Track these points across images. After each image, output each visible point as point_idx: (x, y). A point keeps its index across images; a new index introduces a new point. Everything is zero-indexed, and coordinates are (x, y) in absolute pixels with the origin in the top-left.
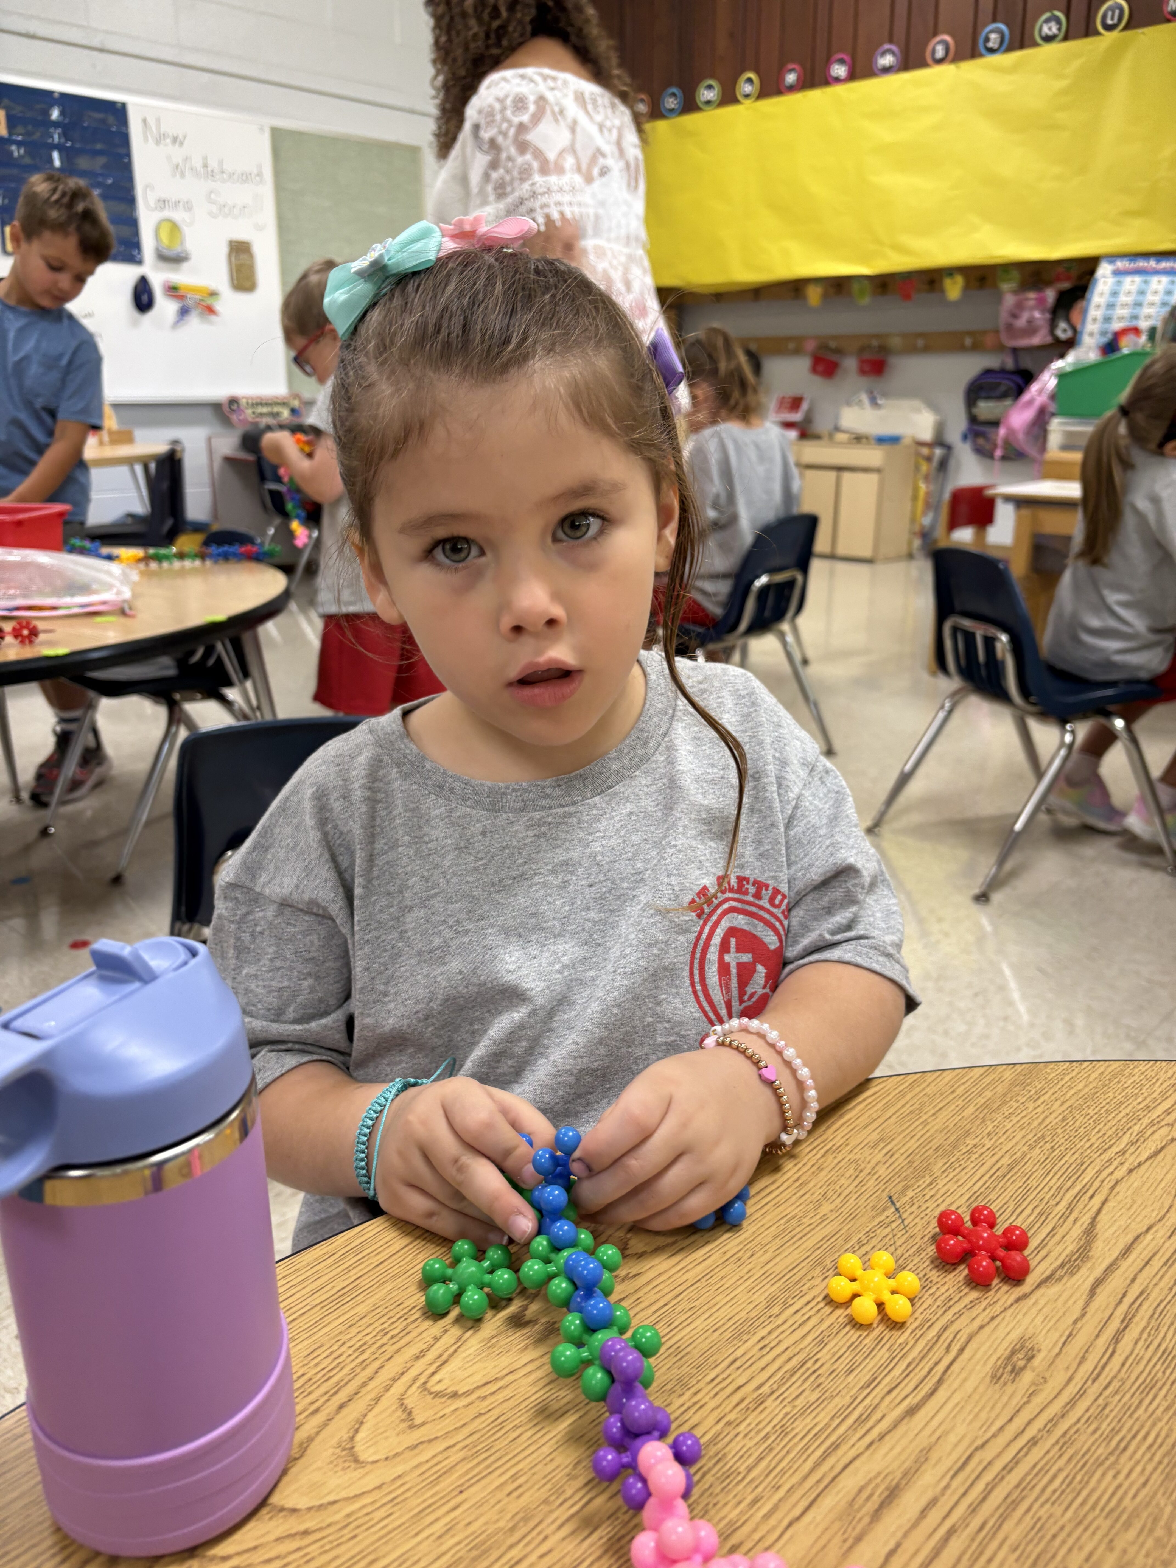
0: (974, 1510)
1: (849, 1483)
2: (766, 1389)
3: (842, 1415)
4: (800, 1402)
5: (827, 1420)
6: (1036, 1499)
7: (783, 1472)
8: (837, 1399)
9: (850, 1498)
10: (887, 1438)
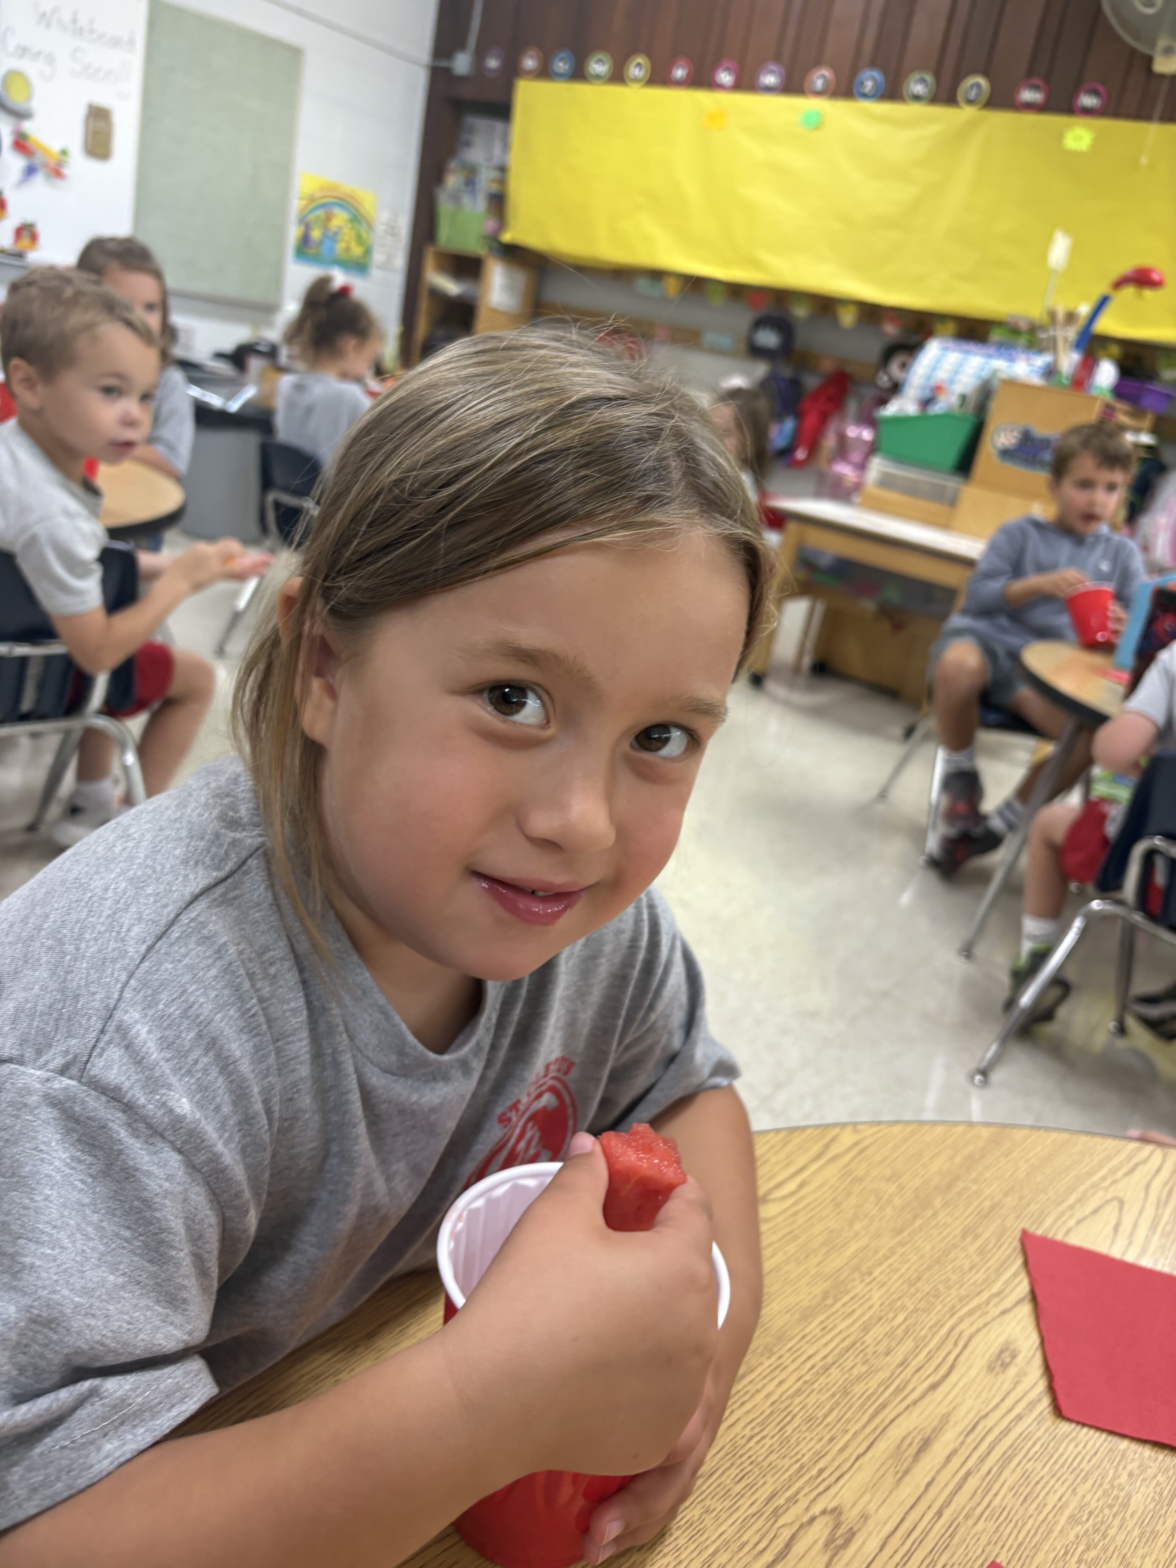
0: (982, 1460)
1: (896, 1433)
2: (829, 1360)
3: (886, 1384)
4: (855, 1372)
5: (875, 1386)
6: (1025, 1456)
7: (848, 1421)
8: (880, 1373)
9: (897, 1443)
10: (919, 1404)
